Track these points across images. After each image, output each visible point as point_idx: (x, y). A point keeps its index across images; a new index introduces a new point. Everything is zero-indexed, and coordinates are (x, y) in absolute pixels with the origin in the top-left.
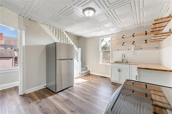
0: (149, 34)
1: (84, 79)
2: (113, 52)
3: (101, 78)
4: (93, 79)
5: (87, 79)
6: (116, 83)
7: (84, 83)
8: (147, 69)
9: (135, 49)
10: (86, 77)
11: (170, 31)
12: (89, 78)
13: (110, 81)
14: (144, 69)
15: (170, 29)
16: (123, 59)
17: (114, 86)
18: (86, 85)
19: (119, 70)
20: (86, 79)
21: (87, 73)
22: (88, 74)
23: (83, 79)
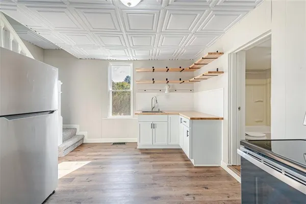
0: (187, 70)
1: (77, 160)
2: (137, 94)
3: (115, 146)
4: (99, 153)
5: (83, 157)
6: (146, 149)
7: (84, 172)
8: (201, 119)
9: (170, 91)
10: (78, 153)
11: (217, 71)
12: (89, 154)
13: (136, 148)
14: (198, 119)
15: (217, 69)
16: (153, 106)
17: (148, 156)
18: (93, 174)
19: (153, 126)
20: (82, 160)
21: (77, 144)
22: (81, 145)
23: (76, 162)
